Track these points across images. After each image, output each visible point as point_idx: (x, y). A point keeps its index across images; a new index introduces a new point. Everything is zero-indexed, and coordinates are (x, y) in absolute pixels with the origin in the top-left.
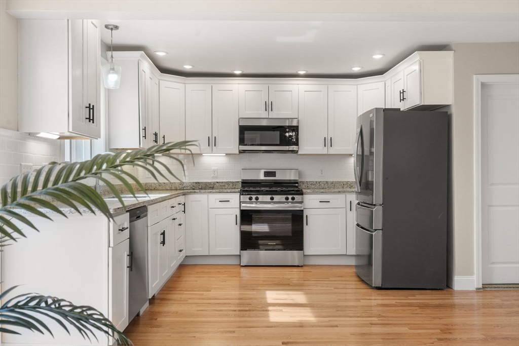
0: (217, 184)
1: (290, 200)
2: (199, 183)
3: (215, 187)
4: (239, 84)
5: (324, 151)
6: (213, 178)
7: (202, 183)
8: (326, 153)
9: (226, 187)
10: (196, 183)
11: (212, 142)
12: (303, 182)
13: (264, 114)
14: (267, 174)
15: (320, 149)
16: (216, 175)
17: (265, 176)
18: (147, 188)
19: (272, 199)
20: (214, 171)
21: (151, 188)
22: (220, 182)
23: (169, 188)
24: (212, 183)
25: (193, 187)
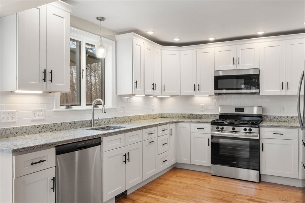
0: (204, 116)
1: (248, 131)
2: (192, 114)
3: (203, 117)
4: (215, 47)
5: (282, 93)
6: (201, 111)
7: (194, 114)
8: (284, 94)
9: (209, 118)
10: (191, 114)
11: (197, 88)
12: (267, 116)
13: (233, 67)
14: (237, 109)
15: (278, 91)
16: (203, 109)
17: (236, 111)
18: (162, 117)
19: (233, 129)
20: (202, 107)
21: (164, 117)
22: (205, 114)
23: (174, 117)
24: (201, 115)
25: (189, 117)
